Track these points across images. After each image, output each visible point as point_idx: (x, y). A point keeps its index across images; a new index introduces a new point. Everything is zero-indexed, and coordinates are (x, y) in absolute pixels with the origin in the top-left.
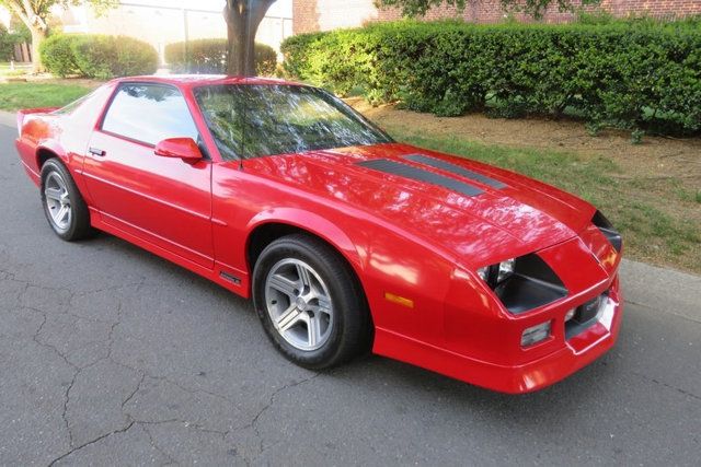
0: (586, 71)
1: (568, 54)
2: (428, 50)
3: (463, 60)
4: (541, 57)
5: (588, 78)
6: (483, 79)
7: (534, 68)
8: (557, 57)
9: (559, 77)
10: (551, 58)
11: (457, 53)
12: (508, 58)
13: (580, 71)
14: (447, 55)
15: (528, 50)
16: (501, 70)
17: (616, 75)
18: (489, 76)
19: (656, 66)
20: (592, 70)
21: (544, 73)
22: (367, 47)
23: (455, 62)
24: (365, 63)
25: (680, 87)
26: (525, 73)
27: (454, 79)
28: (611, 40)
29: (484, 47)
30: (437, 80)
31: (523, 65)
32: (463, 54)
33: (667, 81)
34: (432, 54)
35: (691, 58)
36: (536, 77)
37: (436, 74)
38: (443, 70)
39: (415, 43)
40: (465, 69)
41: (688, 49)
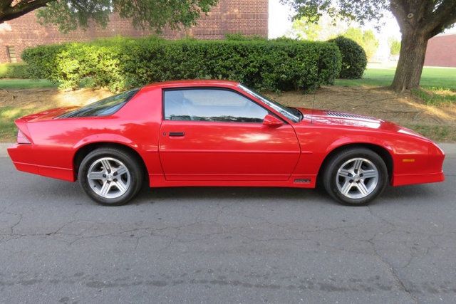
0: (254, 63)
1: (243, 56)
2: (159, 55)
3: (184, 61)
4: (228, 58)
5: (254, 67)
7: (228, 63)
8: (238, 58)
10: (235, 58)
11: (180, 57)
12: (211, 59)
13: (252, 64)
14: (172, 58)
15: (222, 54)
16: (208, 66)
17: (268, 65)
21: (232, 66)
22: (112, 55)
23: (179, 63)
24: (111, 65)
25: (296, 69)
26: (222, 67)
27: (178, 72)
28: (262, 48)
29: (196, 53)
30: (165, 74)
34: (161, 58)
36: (228, 68)
37: (165, 70)
38: (171, 67)
39: (150, 52)
40: (185, 66)
41: (296, 51)
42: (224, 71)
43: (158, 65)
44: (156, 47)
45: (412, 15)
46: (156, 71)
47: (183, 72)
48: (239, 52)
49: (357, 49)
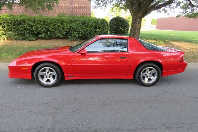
1: (62, 24)
2: (23, 23)
3: (34, 26)
4: (55, 25)
5: (67, 29)
6: (41, 30)
7: (55, 27)
8: (59, 25)
9: (60, 29)
10: (58, 25)
11: (32, 24)
12: (47, 25)
13: (65, 28)
14: (29, 25)
15: (52, 23)
16: (46, 28)
17: (73, 28)
18: (43, 30)
19: (80, 26)
20: (68, 27)
21: (57, 28)
23: (32, 26)
25: (85, 30)
27: (32, 31)
28: (70, 20)
29: (40, 22)
30: (26, 31)
31: (51, 26)
32: (34, 24)
33: (83, 29)
35: (86, 24)
36: (55, 29)
37: (26, 30)
38: (28, 28)
39: (18, 21)
40: (35, 28)
41: (85, 22)
42: (53, 30)
43: (22, 27)
44: (21, 19)
45: (134, 7)
46: (22, 30)
47: (34, 31)
48: (60, 22)
49: (125, 22)
